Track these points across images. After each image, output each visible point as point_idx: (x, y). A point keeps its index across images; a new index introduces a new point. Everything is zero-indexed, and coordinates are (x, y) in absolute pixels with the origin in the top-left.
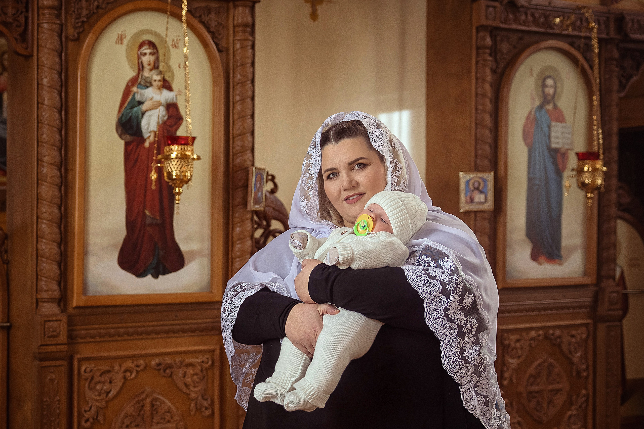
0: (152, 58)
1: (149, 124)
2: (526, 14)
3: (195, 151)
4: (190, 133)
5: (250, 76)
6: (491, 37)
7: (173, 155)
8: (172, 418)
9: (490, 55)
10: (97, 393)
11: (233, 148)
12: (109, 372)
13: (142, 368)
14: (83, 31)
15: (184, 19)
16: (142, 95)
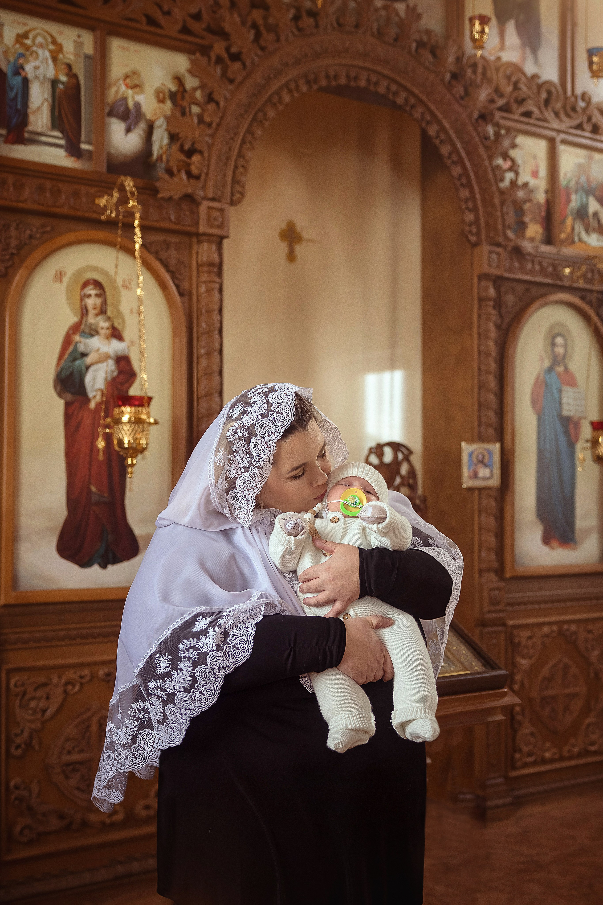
0: (98, 301)
1: (94, 380)
3: (152, 414)
4: (146, 392)
5: (217, 326)
6: (495, 287)
7: (125, 418)
9: (495, 308)
10: (30, 712)
11: (198, 411)
12: (45, 685)
13: (87, 679)
14: (12, 266)
15: (137, 254)
16: (86, 345)
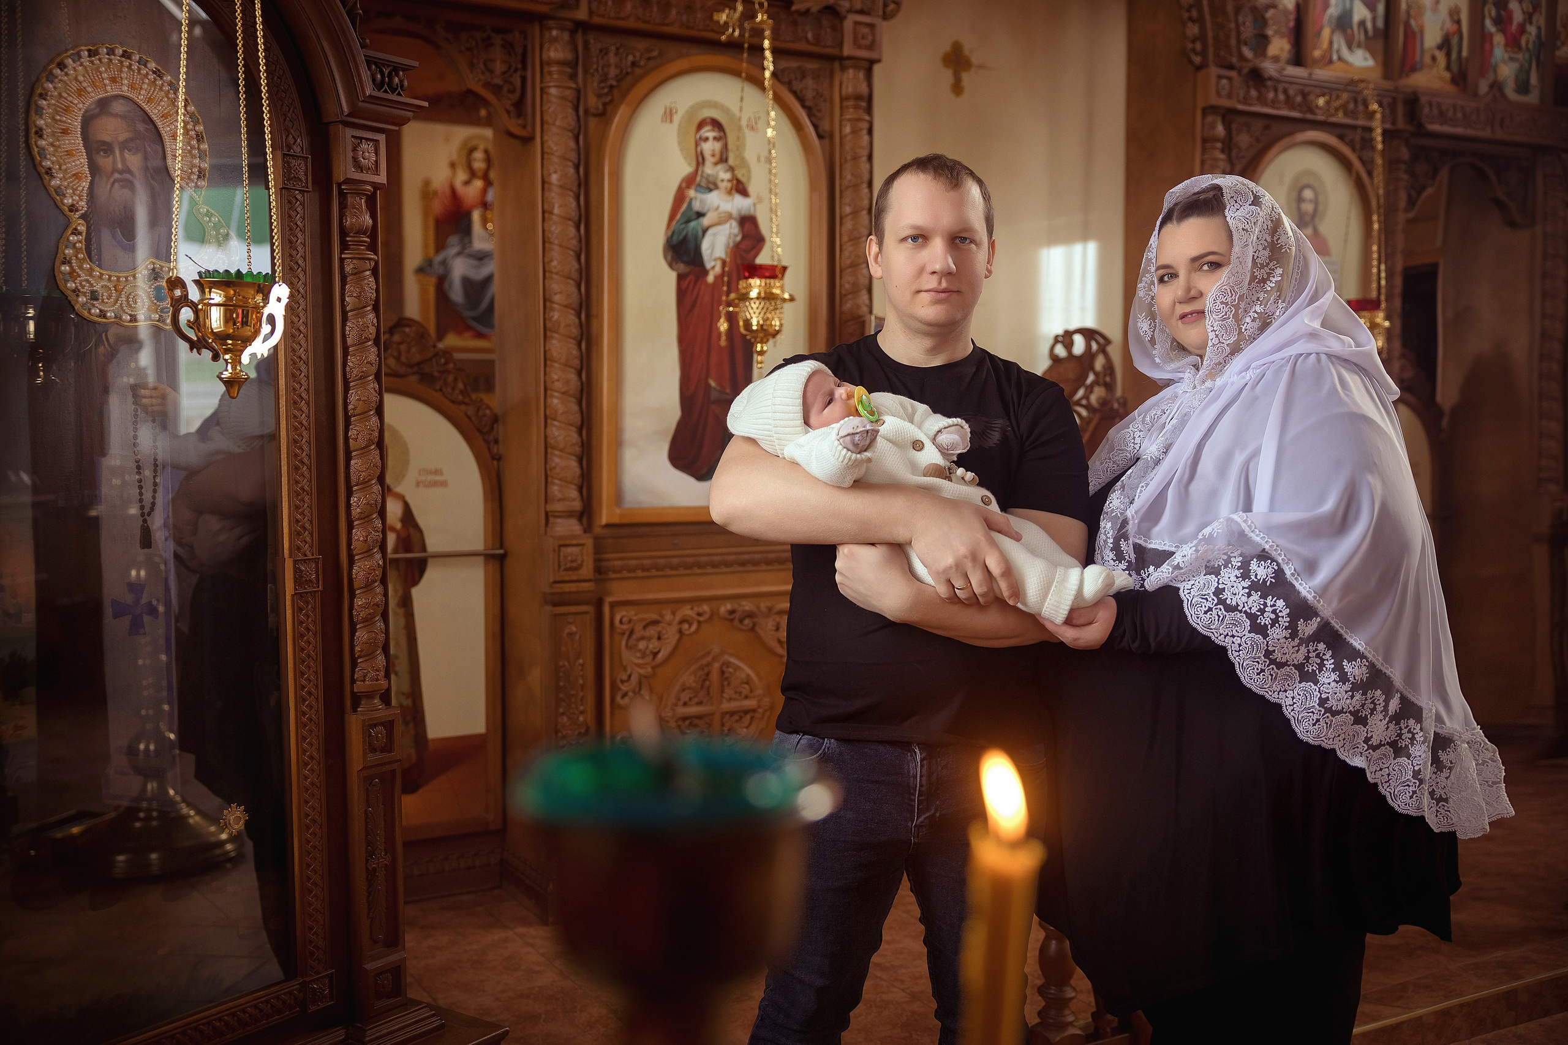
0: (718, 146)
1: (712, 247)
2: (1276, 90)
3: (786, 288)
4: (779, 260)
5: (866, 177)
6: (1224, 123)
7: (754, 294)
8: (751, 691)
9: (1223, 151)
10: (638, 655)
11: (841, 286)
12: (656, 622)
13: (706, 616)
14: (611, 101)
15: (767, 85)
16: (702, 202)
